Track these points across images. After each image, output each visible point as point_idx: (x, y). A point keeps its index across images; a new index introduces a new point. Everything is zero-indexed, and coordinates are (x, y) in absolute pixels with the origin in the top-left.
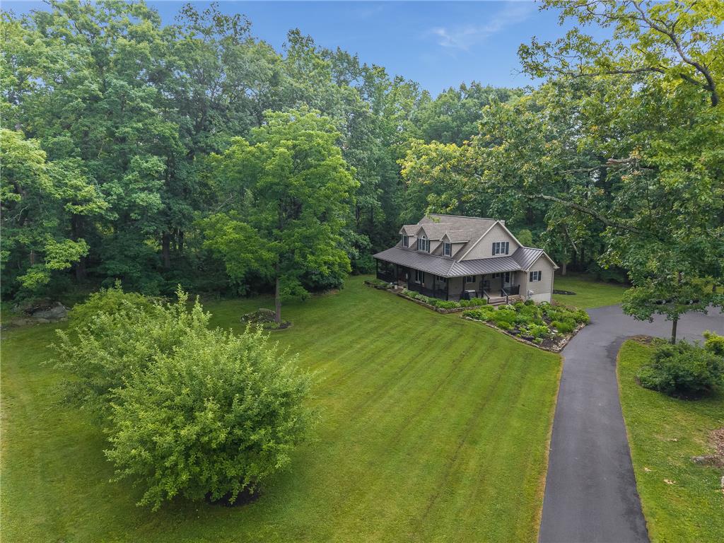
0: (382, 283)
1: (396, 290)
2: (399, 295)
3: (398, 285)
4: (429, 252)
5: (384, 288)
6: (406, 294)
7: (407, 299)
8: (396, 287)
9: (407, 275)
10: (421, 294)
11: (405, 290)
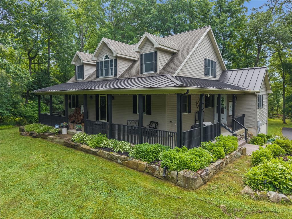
0: (42, 128)
1: (65, 136)
2: (68, 145)
3: (68, 127)
4: (116, 75)
5: (43, 136)
6: (82, 141)
7: (83, 150)
8: (64, 131)
9: (82, 108)
10: (110, 137)
11: (80, 134)
